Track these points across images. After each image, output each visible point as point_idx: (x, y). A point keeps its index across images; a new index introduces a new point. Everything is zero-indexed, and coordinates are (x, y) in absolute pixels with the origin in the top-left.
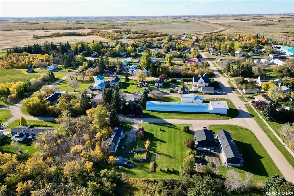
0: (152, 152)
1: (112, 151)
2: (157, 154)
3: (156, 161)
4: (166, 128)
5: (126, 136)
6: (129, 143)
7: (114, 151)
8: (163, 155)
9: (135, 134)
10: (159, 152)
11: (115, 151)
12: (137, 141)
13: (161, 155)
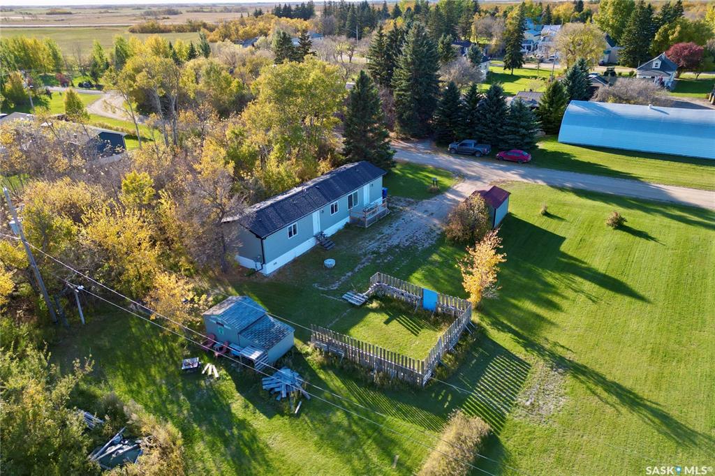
0: (503, 339)
2: (539, 366)
3: (515, 417)
4: (667, 221)
5: (390, 218)
8: (599, 390)
9: (441, 218)
10: (568, 355)
12: (431, 250)
13: (577, 378)
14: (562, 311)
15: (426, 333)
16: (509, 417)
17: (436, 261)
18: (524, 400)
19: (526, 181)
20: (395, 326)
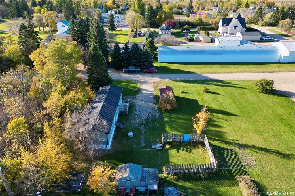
1: (100, 147)
2: (236, 149)
5: (132, 107)
6: (144, 122)
7: (104, 146)
9: (150, 102)
11: (109, 147)
12: (161, 117)
13: (248, 149)
14: (222, 127)
15: (194, 151)
16: (247, 171)
17: (168, 121)
18: (245, 163)
19: (163, 80)
20: (182, 153)
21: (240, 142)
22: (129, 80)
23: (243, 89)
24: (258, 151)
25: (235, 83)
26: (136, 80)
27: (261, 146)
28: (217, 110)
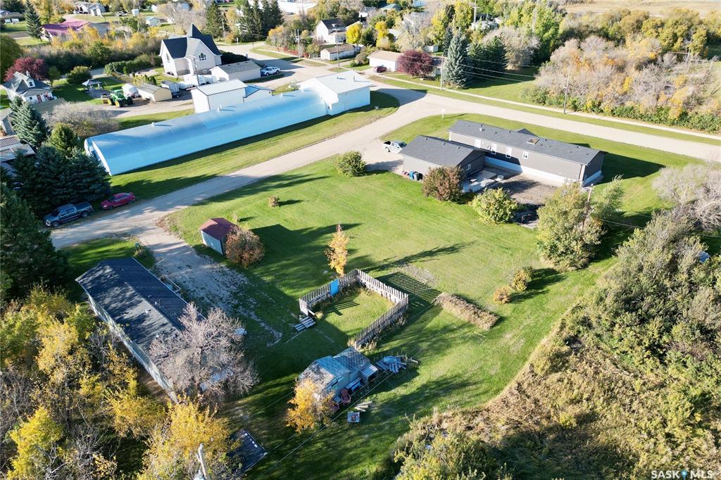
6: (235, 302)
9: (200, 263)
12: (254, 279)
13: (412, 262)
15: (356, 300)
16: (434, 288)
17: (272, 280)
18: (424, 281)
19: (173, 212)
20: (346, 312)
21: (397, 259)
22: (93, 240)
23: (325, 179)
24: (423, 259)
25: (302, 172)
26: (107, 233)
27: (419, 251)
28: (324, 228)
